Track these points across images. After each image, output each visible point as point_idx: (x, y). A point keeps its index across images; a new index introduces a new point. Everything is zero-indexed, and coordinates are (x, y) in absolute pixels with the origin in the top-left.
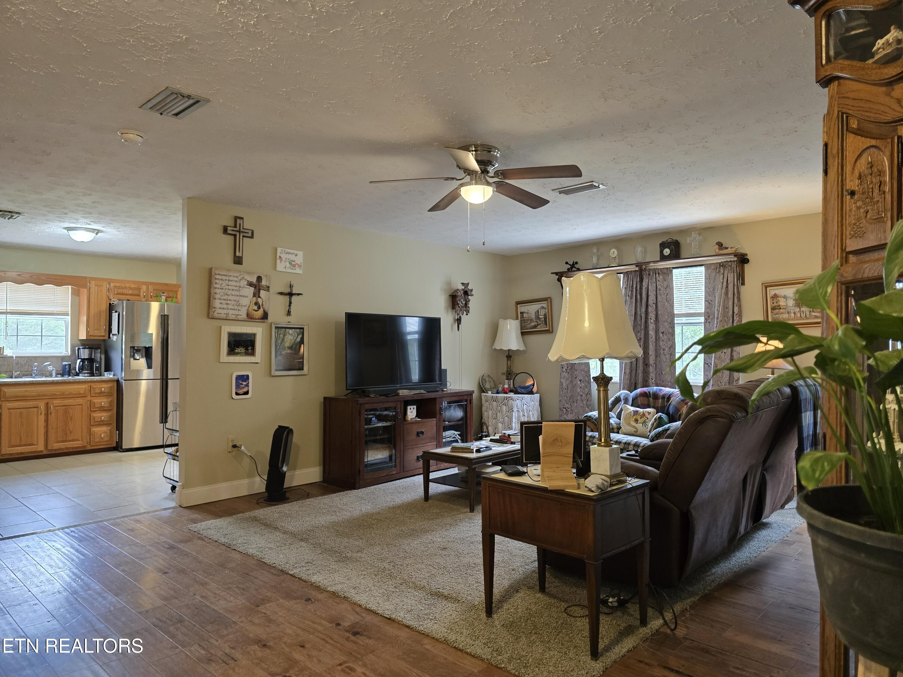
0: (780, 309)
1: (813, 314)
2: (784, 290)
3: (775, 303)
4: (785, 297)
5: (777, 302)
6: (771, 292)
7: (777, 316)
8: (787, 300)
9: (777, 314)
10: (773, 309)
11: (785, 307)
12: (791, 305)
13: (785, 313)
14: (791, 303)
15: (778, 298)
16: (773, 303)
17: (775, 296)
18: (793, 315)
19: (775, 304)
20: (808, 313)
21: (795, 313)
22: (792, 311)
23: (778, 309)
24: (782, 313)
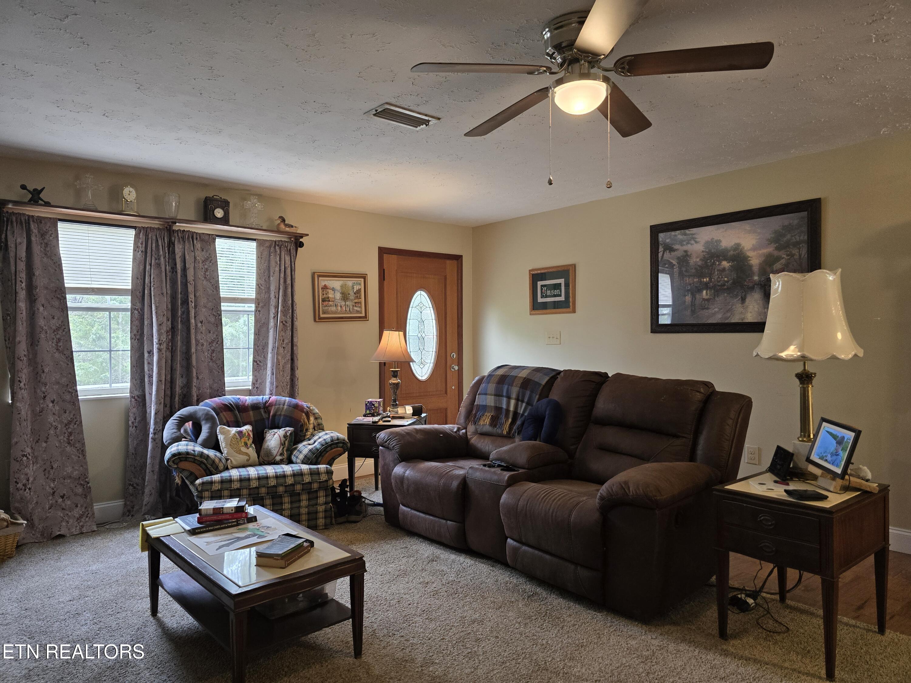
0: (329, 301)
1: (356, 308)
2: (332, 282)
3: (325, 294)
4: (333, 289)
5: (326, 294)
6: (324, 282)
7: (326, 308)
8: (335, 292)
9: (326, 306)
10: (323, 300)
11: (333, 300)
12: (338, 298)
13: (333, 306)
14: (338, 296)
15: (327, 290)
16: (323, 294)
17: (325, 288)
18: (339, 308)
19: (325, 296)
20: (351, 307)
21: (341, 307)
22: (339, 305)
23: (327, 301)
24: (331, 306)
